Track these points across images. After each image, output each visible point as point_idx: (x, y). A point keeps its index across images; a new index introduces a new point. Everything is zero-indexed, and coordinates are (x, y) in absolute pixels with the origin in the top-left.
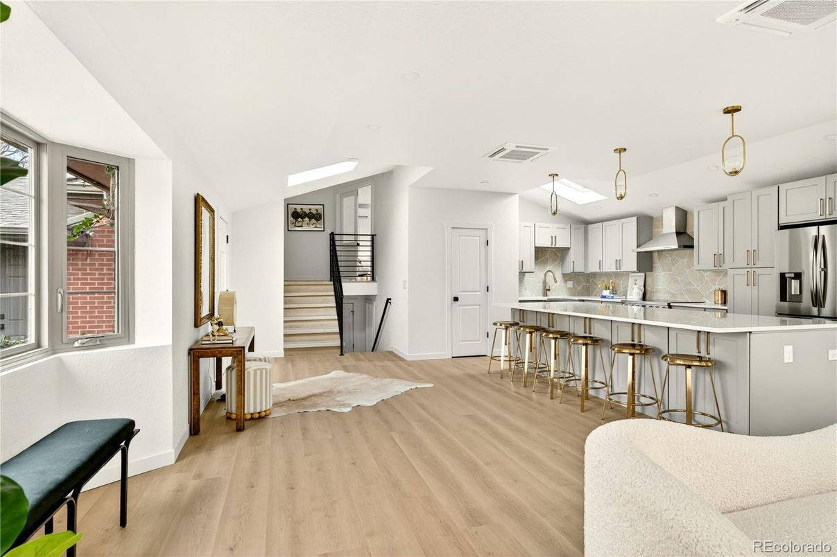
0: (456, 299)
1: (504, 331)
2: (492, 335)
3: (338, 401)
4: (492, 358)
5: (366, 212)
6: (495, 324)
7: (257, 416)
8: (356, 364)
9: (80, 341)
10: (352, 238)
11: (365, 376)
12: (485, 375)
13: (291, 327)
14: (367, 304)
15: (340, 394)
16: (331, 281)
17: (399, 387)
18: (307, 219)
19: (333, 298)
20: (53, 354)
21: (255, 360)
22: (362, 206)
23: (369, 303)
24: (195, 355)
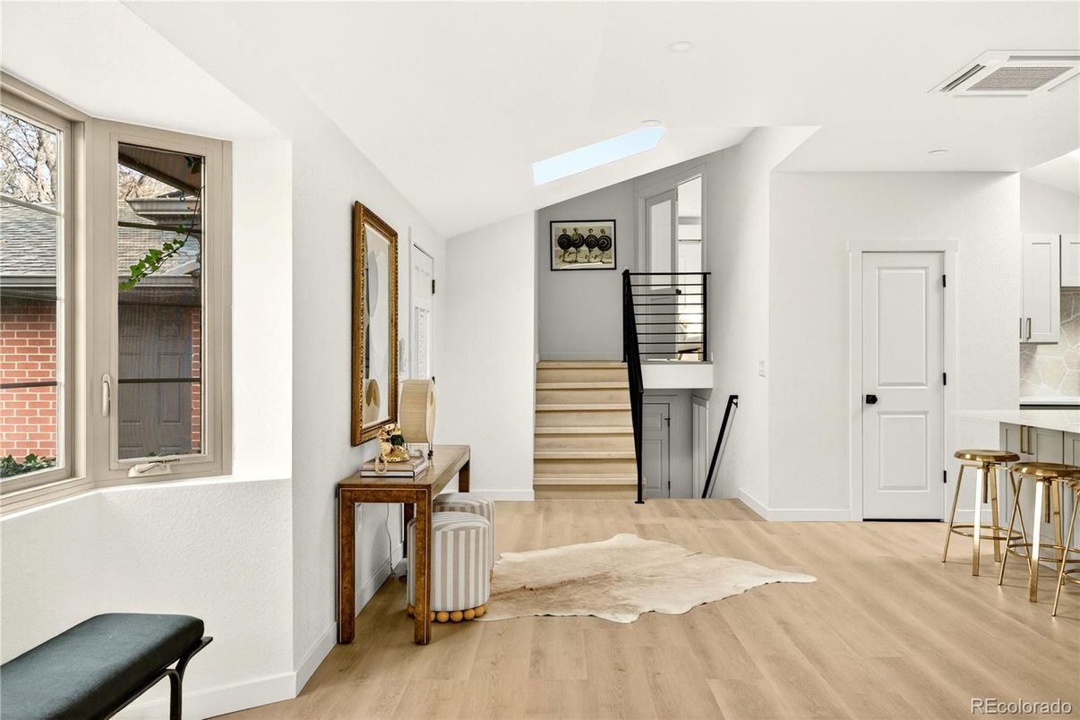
0: (871, 399)
1: (980, 473)
2: (952, 478)
3: (615, 599)
4: (953, 528)
5: (694, 231)
6: (960, 455)
7: (458, 616)
8: (662, 522)
9: (137, 467)
10: (667, 280)
11: (678, 549)
12: (933, 565)
13: (549, 446)
14: (696, 406)
15: (621, 584)
16: (624, 361)
17: (743, 577)
18: (584, 248)
19: (627, 394)
20: (96, 487)
21: (463, 510)
22: (687, 220)
23: (699, 404)
24: (348, 497)
